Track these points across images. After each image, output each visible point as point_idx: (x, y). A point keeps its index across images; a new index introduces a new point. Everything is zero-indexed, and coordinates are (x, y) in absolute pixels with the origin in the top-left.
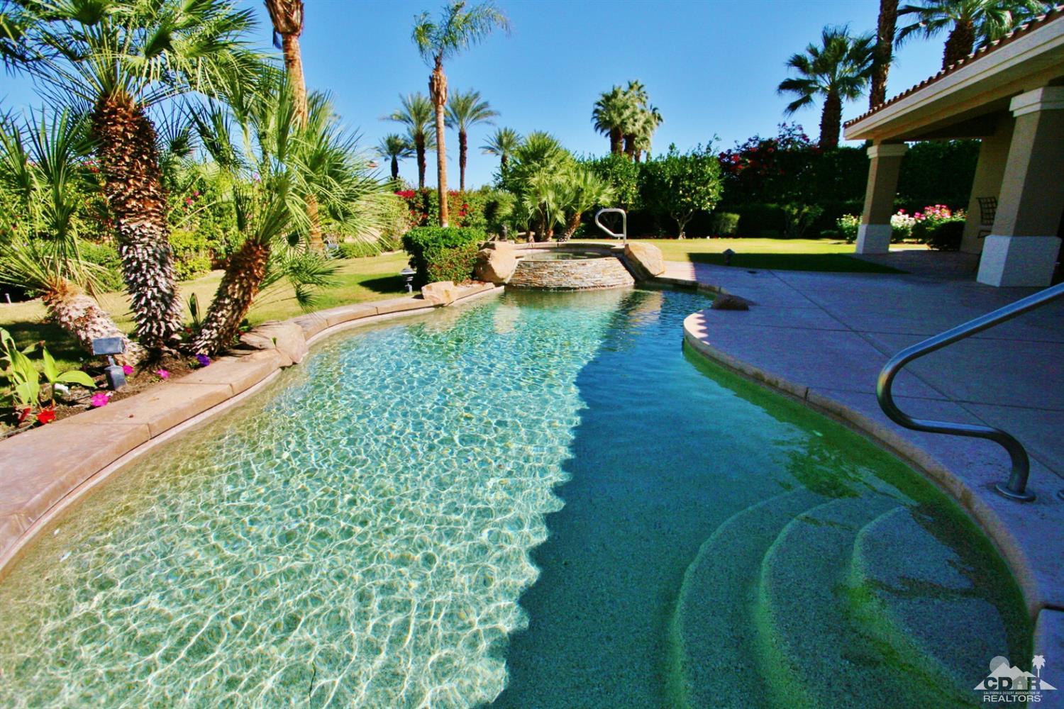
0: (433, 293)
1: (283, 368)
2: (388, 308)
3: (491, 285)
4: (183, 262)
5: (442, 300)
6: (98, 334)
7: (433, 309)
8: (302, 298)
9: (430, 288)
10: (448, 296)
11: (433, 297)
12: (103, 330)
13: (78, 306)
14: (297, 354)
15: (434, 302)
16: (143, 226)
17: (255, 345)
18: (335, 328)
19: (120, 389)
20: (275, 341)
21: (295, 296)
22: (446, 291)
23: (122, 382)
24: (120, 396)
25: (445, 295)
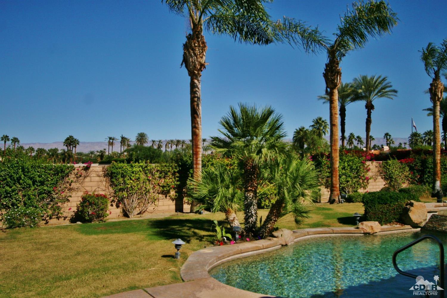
0: (364, 227)
1: (282, 245)
2: (338, 231)
3: (409, 227)
4: (269, 200)
5: (369, 230)
6: (235, 225)
7: (363, 235)
8: (297, 222)
9: (362, 224)
10: (372, 229)
11: (363, 228)
12: (236, 224)
13: (232, 216)
14: (288, 241)
15: (364, 231)
16: (251, 195)
17: (276, 236)
18: (311, 236)
19: (237, 241)
20: (281, 235)
21: (294, 220)
22: (371, 226)
23: (238, 240)
24: (237, 243)
25: (371, 228)
